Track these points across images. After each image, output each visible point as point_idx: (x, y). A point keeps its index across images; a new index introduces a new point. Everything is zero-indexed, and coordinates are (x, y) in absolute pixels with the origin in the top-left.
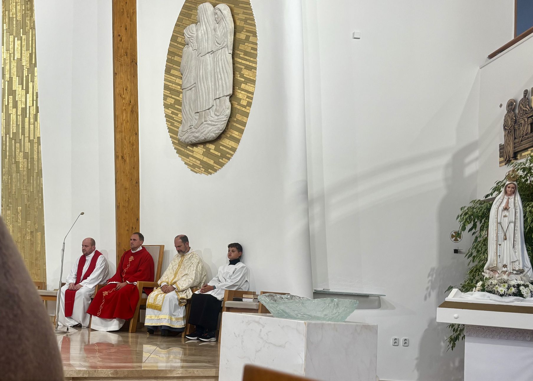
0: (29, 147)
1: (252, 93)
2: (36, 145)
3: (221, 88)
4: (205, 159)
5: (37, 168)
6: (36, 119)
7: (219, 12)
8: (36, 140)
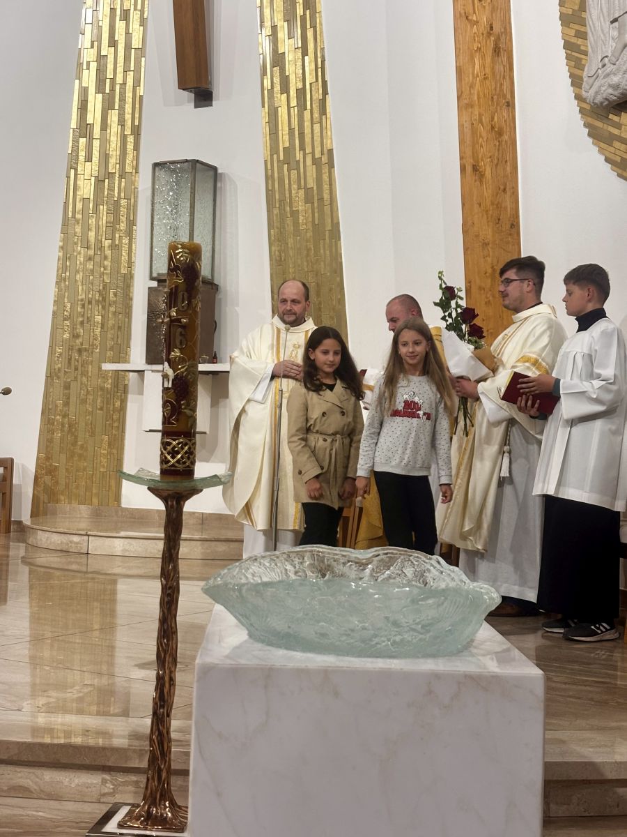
0: (315, 176)
2: (325, 169)
5: (330, 221)
6: (323, 111)
8: (325, 159)
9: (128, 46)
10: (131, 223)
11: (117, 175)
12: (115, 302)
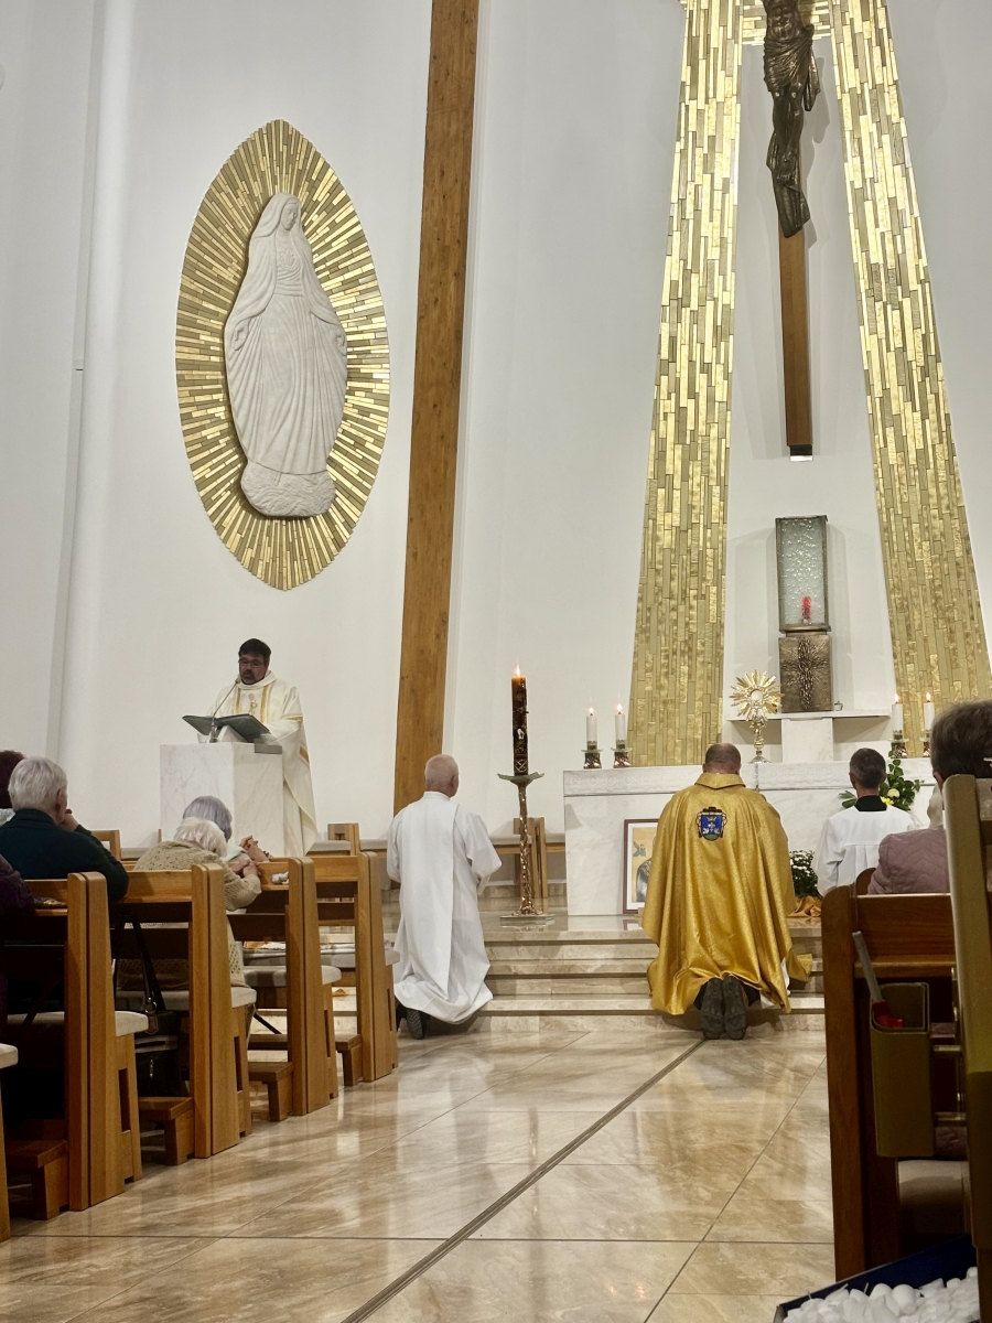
6: (950, 472)
8: (954, 515)
9: (711, 399)
10: (719, 574)
11: (702, 526)
12: (703, 652)
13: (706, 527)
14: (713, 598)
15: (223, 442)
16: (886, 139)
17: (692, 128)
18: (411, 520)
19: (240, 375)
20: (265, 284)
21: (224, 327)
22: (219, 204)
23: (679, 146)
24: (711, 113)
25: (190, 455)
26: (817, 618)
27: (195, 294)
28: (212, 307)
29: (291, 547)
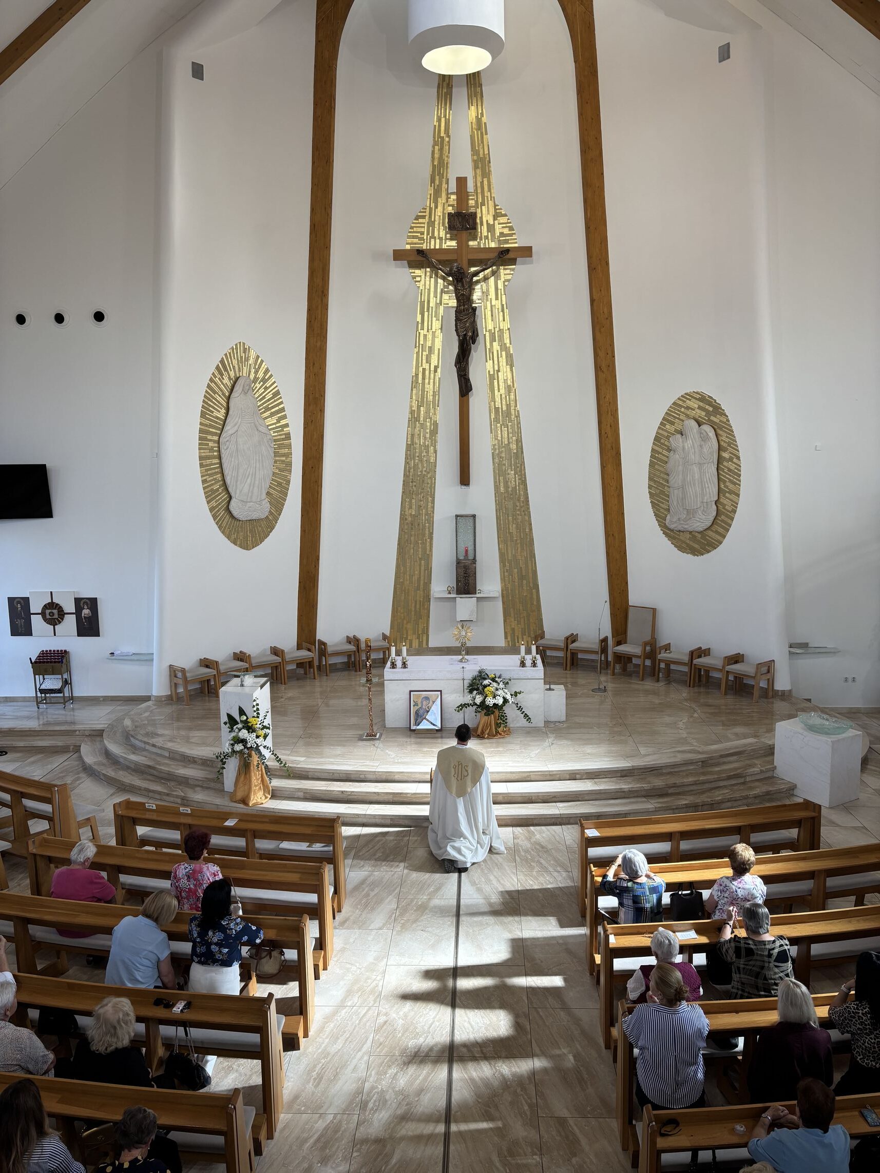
1: (737, 504)
3: (708, 495)
4: (691, 543)
6: (526, 498)
7: (705, 434)
10: (431, 534)
11: (424, 514)
13: (426, 515)
14: (428, 544)
15: (220, 490)
16: (504, 353)
17: (422, 342)
18: (302, 516)
19: (227, 461)
20: (237, 419)
21: (219, 439)
22: (215, 383)
23: (416, 350)
24: (430, 336)
25: (206, 497)
26: (471, 557)
27: (206, 425)
28: (214, 430)
29: (251, 531)
